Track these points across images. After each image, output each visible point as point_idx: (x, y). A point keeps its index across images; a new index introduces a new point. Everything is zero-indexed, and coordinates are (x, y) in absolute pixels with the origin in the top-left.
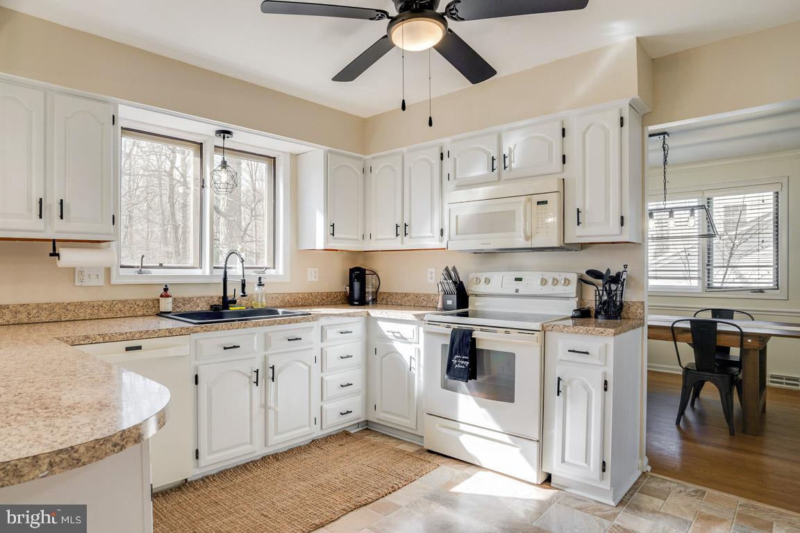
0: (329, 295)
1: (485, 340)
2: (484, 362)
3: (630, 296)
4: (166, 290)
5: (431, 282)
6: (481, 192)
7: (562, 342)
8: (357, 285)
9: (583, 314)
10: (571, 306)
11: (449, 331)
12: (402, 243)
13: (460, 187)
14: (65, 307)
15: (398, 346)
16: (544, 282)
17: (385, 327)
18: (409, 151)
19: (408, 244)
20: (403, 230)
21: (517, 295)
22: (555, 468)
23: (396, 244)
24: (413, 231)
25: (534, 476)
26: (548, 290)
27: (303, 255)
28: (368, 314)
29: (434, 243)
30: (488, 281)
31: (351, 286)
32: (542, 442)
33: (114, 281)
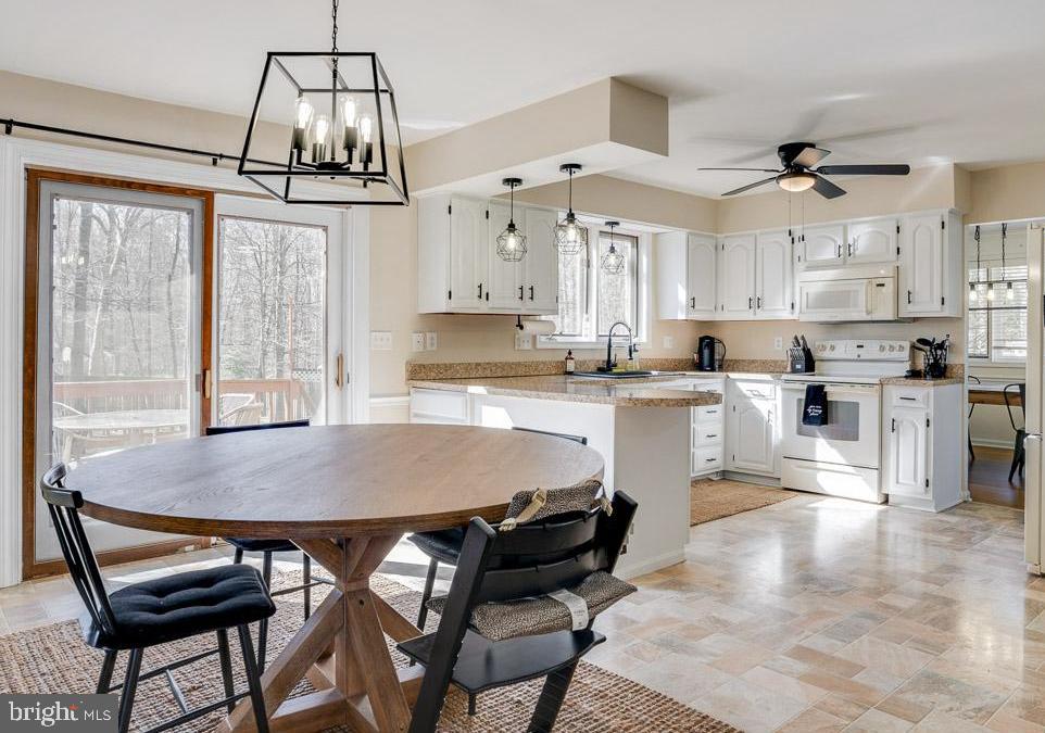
0: (681, 361)
1: (833, 393)
2: (833, 413)
3: (952, 359)
4: (570, 353)
5: (778, 349)
6: (831, 274)
7: (894, 393)
8: (706, 352)
9: (914, 374)
10: (907, 367)
11: (805, 387)
12: (755, 314)
13: (809, 268)
14: (510, 365)
15: (756, 402)
16: (882, 348)
17: (744, 387)
18: (761, 234)
19: (761, 315)
20: (756, 303)
21: (859, 360)
22: (892, 489)
23: (749, 316)
24: (766, 304)
25: (875, 497)
26: (886, 355)
28: (728, 377)
29: (786, 315)
30: (833, 348)
31: (700, 352)
32: (880, 470)
33: (538, 346)
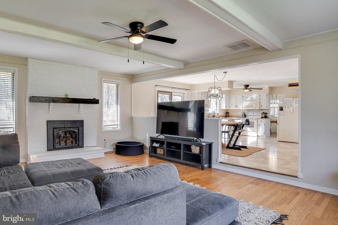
0: (223, 116)
1: (250, 121)
2: (250, 123)
3: (268, 115)
4: (209, 114)
5: (240, 114)
6: (249, 102)
7: (259, 120)
8: (227, 115)
9: (262, 118)
10: (261, 117)
11: (245, 120)
13: (246, 101)
16: (257, 114)
18: (237, 95)
19: (237, 108)
20: (236, 106)
21: (253, 116)
22: (259, 134)
23: (235, 109)
25: (256, 136)
26: (258, 115)
27: (220, 110)
29: (242, 108)
30: (249, 114)
31: (226, 115)
32: (257, 132)
